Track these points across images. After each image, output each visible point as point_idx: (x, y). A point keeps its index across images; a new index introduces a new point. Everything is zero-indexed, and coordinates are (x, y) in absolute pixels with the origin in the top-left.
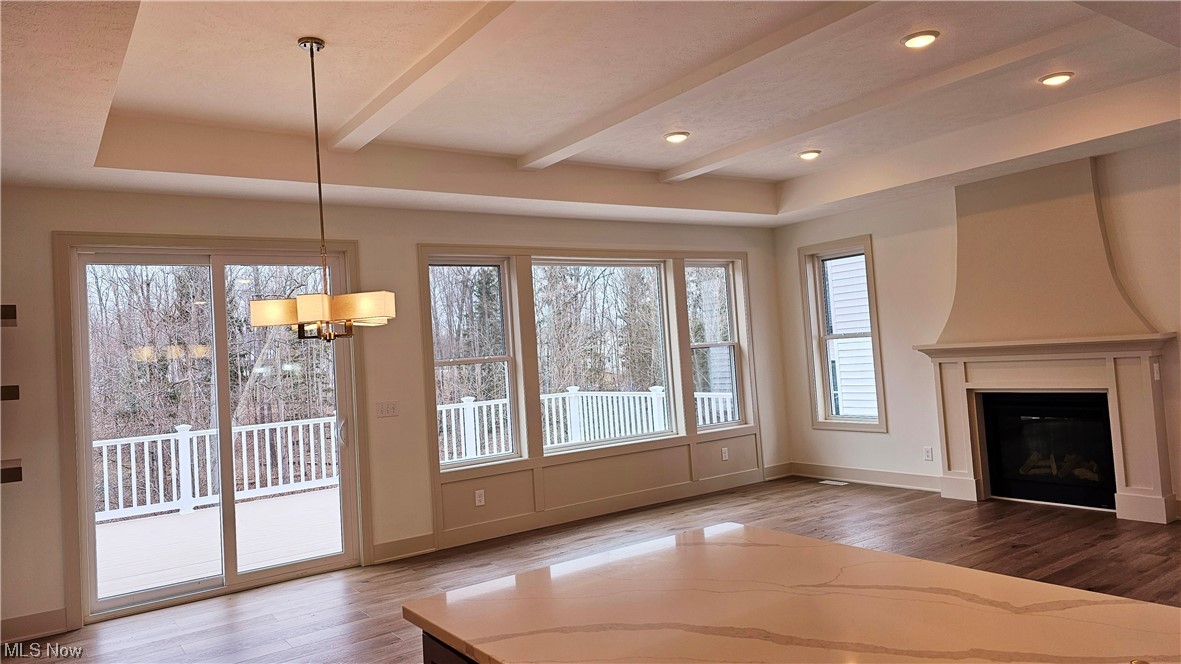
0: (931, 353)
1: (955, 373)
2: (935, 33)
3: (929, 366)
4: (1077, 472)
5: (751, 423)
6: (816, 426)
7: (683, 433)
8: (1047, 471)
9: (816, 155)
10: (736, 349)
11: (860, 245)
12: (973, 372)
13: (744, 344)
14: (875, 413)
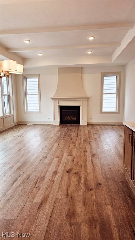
0: (52, 99)
1: (57, 103)
2: (94, 37)
3: (52, 101)
4: (73, 119)
5: (12, 113)
6: (25, 113)
7: (2, 116)
8: (68, 119)
9: (42, 55)
10: (9, 96)
11: (37, 76)
12: (60, 102)
13: (11, 95)
14: (38, 110)
